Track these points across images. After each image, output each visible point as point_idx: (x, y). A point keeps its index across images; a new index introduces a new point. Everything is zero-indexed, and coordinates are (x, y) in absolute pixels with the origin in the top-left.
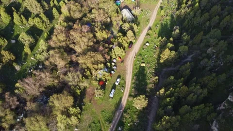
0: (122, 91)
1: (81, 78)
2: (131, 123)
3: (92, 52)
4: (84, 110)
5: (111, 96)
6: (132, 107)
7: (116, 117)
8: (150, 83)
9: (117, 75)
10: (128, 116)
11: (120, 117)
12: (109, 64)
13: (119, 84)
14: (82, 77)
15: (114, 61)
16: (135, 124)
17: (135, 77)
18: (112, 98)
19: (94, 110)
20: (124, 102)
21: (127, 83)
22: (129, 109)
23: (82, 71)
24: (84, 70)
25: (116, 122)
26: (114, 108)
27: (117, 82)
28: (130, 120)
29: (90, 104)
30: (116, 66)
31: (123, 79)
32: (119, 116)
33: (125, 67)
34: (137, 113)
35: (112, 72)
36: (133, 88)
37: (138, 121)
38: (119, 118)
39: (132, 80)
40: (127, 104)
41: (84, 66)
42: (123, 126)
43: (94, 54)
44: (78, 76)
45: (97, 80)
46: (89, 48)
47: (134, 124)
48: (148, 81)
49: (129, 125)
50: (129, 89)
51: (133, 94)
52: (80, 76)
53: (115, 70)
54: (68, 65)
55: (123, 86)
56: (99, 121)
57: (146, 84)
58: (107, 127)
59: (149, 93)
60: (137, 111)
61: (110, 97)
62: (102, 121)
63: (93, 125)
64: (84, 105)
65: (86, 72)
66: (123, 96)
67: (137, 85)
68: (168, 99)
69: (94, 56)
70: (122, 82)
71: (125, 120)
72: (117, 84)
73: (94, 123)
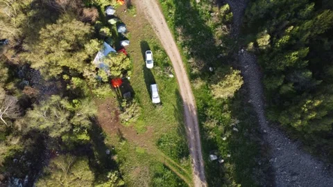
0: (171, 76)
1: (69, 107)
2: (228, 134)
3: (49, 27)
4: (120, 162)
5: (156, 100)
6: (210, 98)
7: (193, 138)
8: (216, 26)
9: (138, 44)
10: (212, 124)
11: (198, 133)
12: (106, 30)
13: (156, 64)
14: (70, 101)
15: (110, 12)
16: (235, 129)
17: (179, 30)
18: (161, 103)
19: (140, 150)
20: (189, 98)
21: (169, 53)
22: (206, 106)
23: (59, 85)
24: (62, 79)
25: (196, 147)
26: (177, 123)
27: (149, 62)
28: (221, 128)
29: (123, 143)
30: (123, 24)
31: (156, 48)
32: (195, 132)
33: (142, 14)
34: (226, 107)
35: (124, 44)
36: (188, 58)
37: (237, 122)
38: (198, 137)
39: (176, 40)
40: (197, 98)
41: (54, 72)
42: (217, 148)
43: (59, 29)
44: (59, 107)
45: (103, 83)
46: (31, 14)
47: (234, 132)
48: (210, 24)
49: (224, 139)
50: (182, 65)
51: (195, 71)
52: (65, 103)
53: (127, 36)
54: (11, 86)
55: (165, 64)
56: (165, 167)
57: (209, 33)
58: (188, 167)
59: (225, 49)
60: (224, 103)
61: (155, 105)
62: (170, 163)
63: (160, 180)
64: (114, 153)
65: (69, 82)
66: (178, 85)
67: (191, 45)
68: (294, 56)
69: (62, 32)
70: (159, 54)
71: (212, 135)
72: (150, 66)
73: (157, 175)
